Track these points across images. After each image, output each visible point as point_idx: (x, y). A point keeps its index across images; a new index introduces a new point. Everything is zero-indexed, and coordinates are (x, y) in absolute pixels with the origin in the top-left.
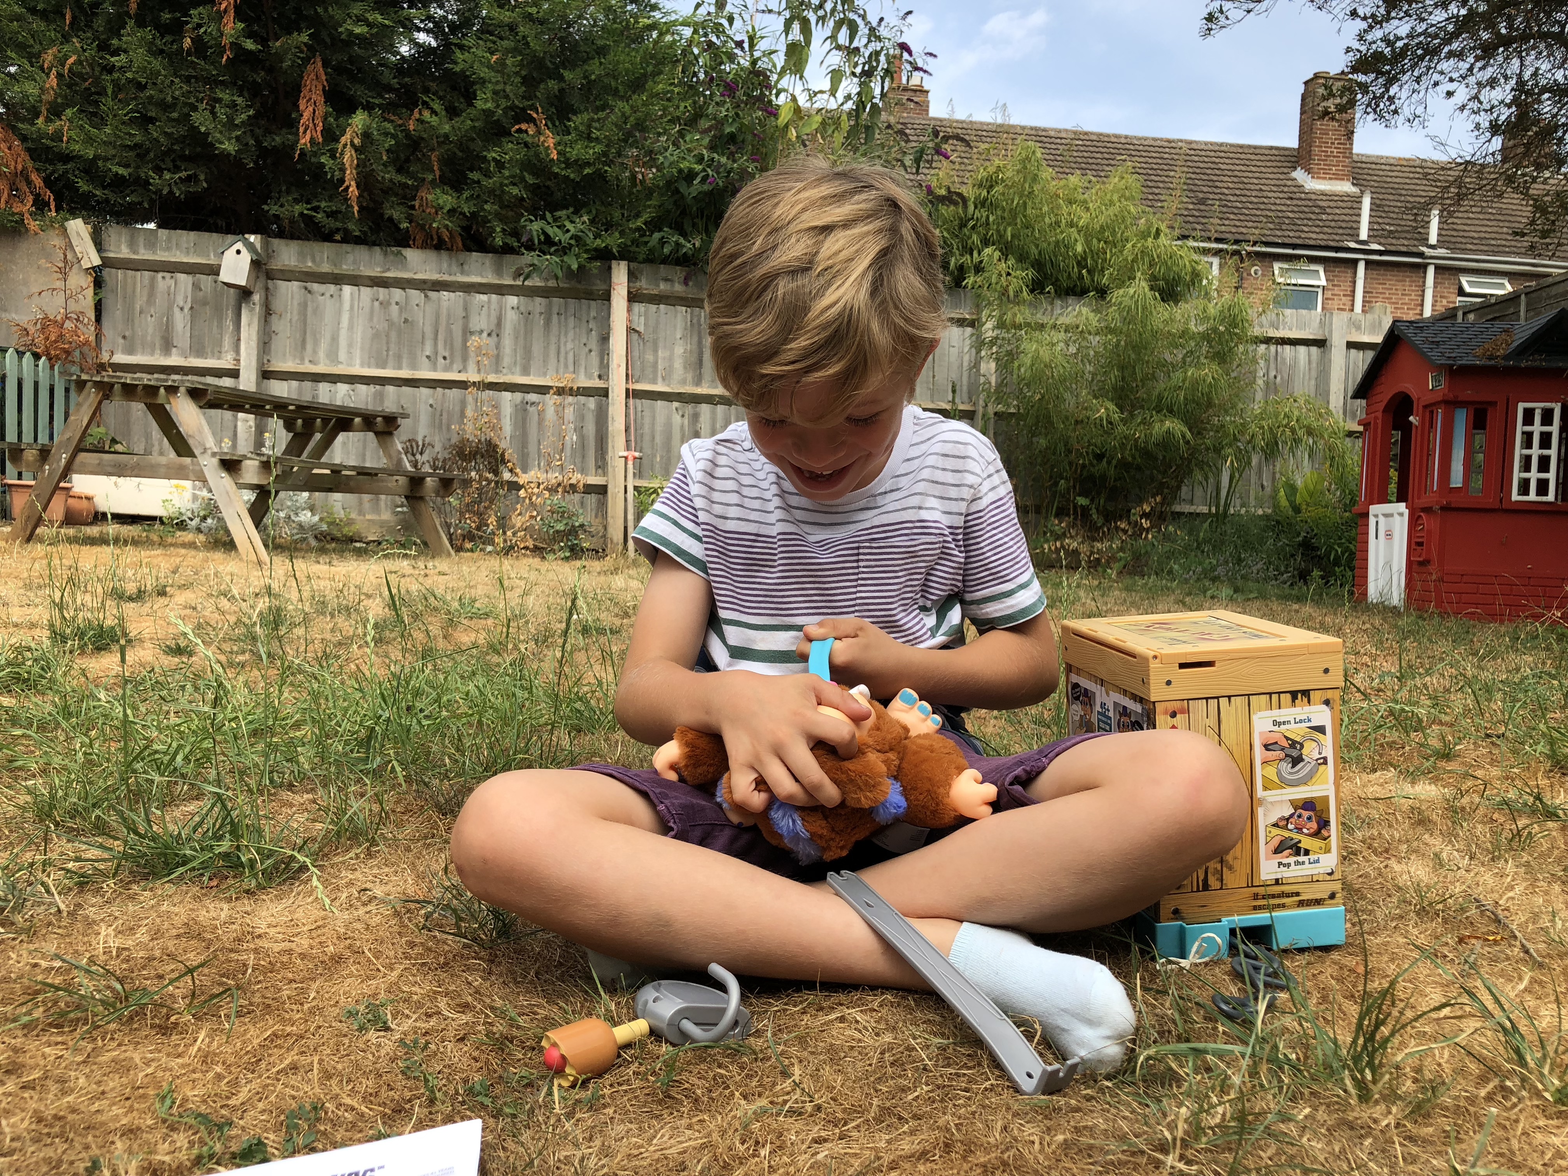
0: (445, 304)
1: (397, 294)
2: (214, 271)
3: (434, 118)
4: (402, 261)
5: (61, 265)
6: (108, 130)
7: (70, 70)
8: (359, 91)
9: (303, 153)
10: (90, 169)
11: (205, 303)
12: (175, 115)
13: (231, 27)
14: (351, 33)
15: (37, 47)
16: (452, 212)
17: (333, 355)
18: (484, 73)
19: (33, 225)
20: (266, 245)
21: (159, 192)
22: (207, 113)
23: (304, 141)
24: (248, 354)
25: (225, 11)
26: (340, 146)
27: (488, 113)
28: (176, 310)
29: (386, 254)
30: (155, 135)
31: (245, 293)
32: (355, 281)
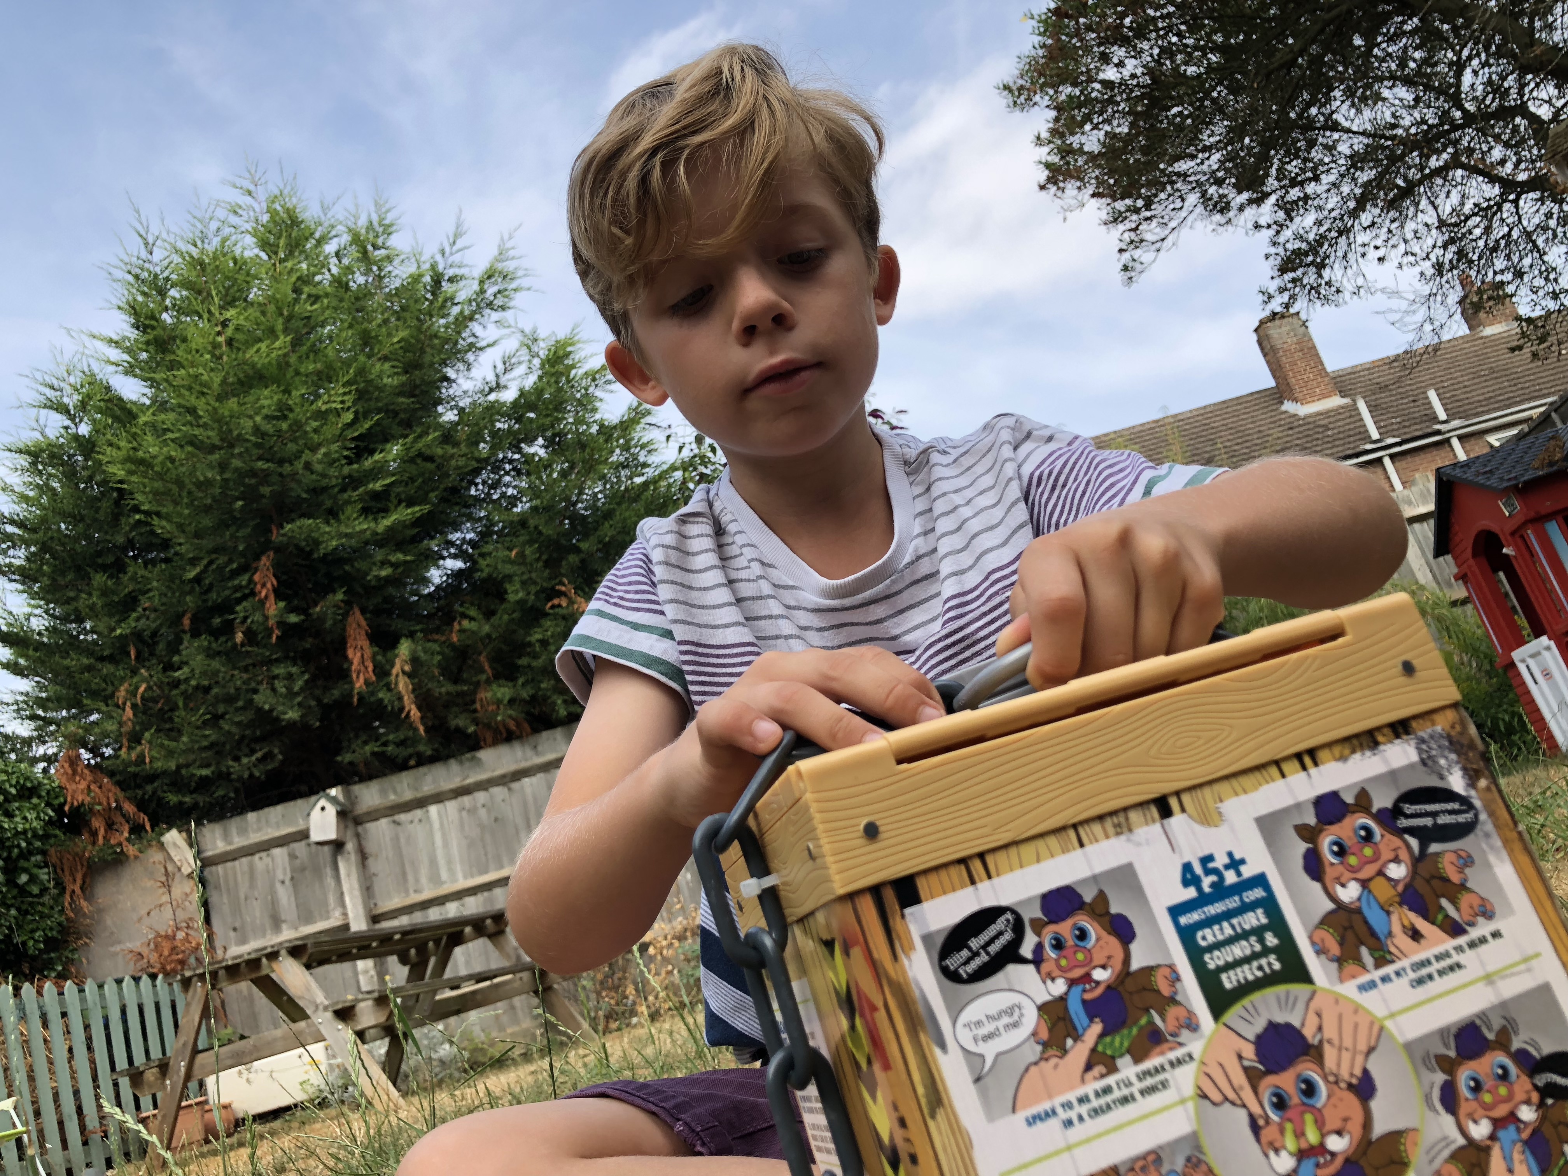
0: (528, 791)
1: (481, 796)
2: (304, 835)
3: (473, 623)
4: (478, 762)
5: (164, 879)
6: (185, 739)
7: (142, 698)
8: (397, 624)
9: (361, 698)
10: (176, 781)
11: (303, 869)
12: (240, 704)
13: (273, 608)
14: (378, 578)
15: (110, 689)
16: (512, 701)
17: (435, 879)
18: (509, 569)
19: (131, 850)
20: (347, 794)
21: (240, 779)
22: (268, 692)
23: (359, 684)
24: (354, 905)
25: (266, 597)
26: (393, 678)
27: (521, 603)
28: (278, 886)
29: (461, 763)
30: (227, 727)
31: (337, 846)
32: (438, 798)
